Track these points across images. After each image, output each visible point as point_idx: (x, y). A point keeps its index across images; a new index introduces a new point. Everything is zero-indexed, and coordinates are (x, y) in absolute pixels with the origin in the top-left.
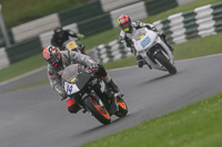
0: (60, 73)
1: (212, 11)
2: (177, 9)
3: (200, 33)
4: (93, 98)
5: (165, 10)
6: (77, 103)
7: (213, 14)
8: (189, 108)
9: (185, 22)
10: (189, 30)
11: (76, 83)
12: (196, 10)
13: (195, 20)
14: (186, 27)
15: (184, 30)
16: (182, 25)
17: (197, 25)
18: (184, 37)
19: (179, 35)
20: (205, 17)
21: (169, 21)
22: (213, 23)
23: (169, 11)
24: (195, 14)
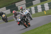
0: (16, 16)
1: (41, 6)
2: (33, 6)
3: (38, 11)
4: (24, 22)
5: (30, 6)
6: (20, 23)
7: (41, 7)
8: (36, 29)
9: (35, 9)
10: (36, 11)
11: (20, 18)
12: (37, 6)
13: (37, 8)
14: (35, 10)
15: (35, 11)
16: (34, 10)
17: (38, 10)
18: (35, 12)
19: (33, 12)
20: (39, 8)
21: (31, 9)
22: (41, 9)
23: (31, 6)
24: (37, 7)
